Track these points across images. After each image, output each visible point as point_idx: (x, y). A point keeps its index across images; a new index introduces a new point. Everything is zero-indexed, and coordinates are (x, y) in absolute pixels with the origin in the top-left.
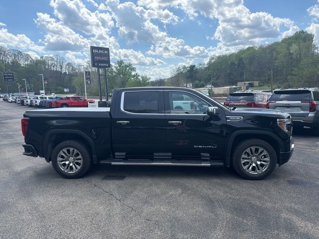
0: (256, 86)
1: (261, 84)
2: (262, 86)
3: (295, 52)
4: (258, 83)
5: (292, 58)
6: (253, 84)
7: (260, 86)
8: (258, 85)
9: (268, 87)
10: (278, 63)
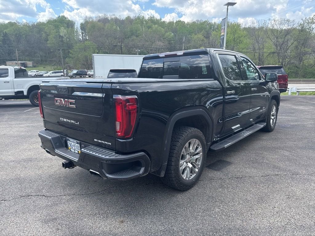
0: (30, 67)
1: (35, 64)
2: (37, 67)
3: (65, 36)
4: (32, 63)
5: (62, 41)
6: (26, 65)
7: (35, 67)
8: (32, 66)
9: (44, 68)
10: (50, 44)
